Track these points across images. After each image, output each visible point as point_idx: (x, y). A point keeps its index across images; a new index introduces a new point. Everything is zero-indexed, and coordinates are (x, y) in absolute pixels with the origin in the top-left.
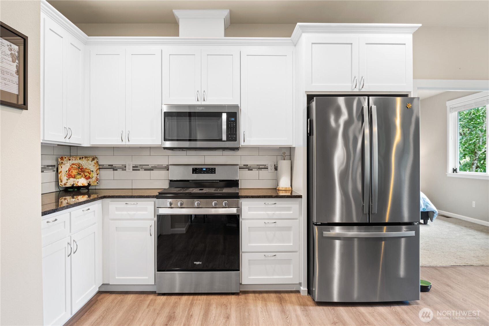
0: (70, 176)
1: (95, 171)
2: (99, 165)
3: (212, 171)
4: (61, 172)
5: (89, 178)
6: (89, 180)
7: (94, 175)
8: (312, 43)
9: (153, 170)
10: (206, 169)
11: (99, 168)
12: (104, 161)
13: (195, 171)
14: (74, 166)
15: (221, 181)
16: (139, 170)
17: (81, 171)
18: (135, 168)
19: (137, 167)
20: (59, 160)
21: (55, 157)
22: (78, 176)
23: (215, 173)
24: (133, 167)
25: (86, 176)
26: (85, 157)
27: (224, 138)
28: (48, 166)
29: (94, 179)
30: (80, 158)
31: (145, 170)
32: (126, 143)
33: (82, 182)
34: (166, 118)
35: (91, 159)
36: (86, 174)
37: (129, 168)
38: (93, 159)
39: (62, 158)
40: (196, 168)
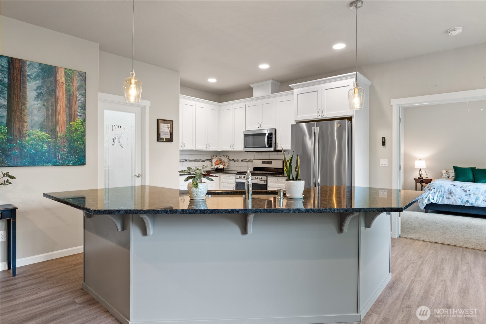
0: (216, 164)
1: (227, 162)
2: (229, 159)
3: (270, 163)
4: (213, 162)
5: (224, 165)
6: (224, 166)
7: (227, 164)
8: (298, 94)
9: (248, 162)
10: (268, 162)
11: (229, 161)
12: (231, 158)
13: (263, 163)
14: (218, 160)
15: (275, 168)
16: (243, 162)
17: (221, 162)
18: (242, 161)
19: (242, 160)
20: (212, 157)
21: (211, 156)
22: (220, 164)
23: (271, 164)
24: (241, 160)
25: (223, 164)
26: (223, 156)
27: (267, 146)
28: (207, 159)
29: (227, 165)
30: (221, 156)
31: (246, 162)
32: (232, 149)
33: (221, 167)
34: (245, 137)
35: (226, 157)
36: (223, 163)
37: (240, 161)
38: (227, 157)
39: (213, 156)
40: (263, 161)
